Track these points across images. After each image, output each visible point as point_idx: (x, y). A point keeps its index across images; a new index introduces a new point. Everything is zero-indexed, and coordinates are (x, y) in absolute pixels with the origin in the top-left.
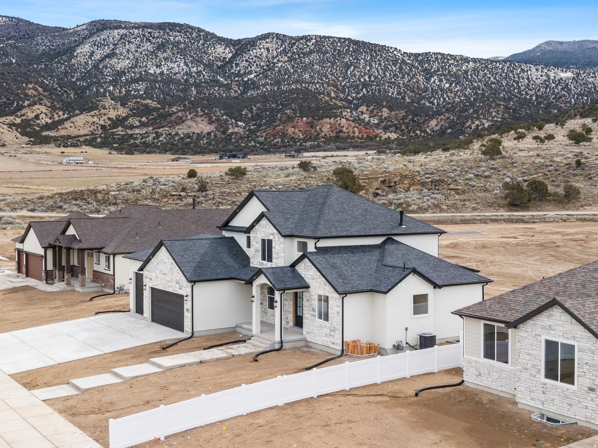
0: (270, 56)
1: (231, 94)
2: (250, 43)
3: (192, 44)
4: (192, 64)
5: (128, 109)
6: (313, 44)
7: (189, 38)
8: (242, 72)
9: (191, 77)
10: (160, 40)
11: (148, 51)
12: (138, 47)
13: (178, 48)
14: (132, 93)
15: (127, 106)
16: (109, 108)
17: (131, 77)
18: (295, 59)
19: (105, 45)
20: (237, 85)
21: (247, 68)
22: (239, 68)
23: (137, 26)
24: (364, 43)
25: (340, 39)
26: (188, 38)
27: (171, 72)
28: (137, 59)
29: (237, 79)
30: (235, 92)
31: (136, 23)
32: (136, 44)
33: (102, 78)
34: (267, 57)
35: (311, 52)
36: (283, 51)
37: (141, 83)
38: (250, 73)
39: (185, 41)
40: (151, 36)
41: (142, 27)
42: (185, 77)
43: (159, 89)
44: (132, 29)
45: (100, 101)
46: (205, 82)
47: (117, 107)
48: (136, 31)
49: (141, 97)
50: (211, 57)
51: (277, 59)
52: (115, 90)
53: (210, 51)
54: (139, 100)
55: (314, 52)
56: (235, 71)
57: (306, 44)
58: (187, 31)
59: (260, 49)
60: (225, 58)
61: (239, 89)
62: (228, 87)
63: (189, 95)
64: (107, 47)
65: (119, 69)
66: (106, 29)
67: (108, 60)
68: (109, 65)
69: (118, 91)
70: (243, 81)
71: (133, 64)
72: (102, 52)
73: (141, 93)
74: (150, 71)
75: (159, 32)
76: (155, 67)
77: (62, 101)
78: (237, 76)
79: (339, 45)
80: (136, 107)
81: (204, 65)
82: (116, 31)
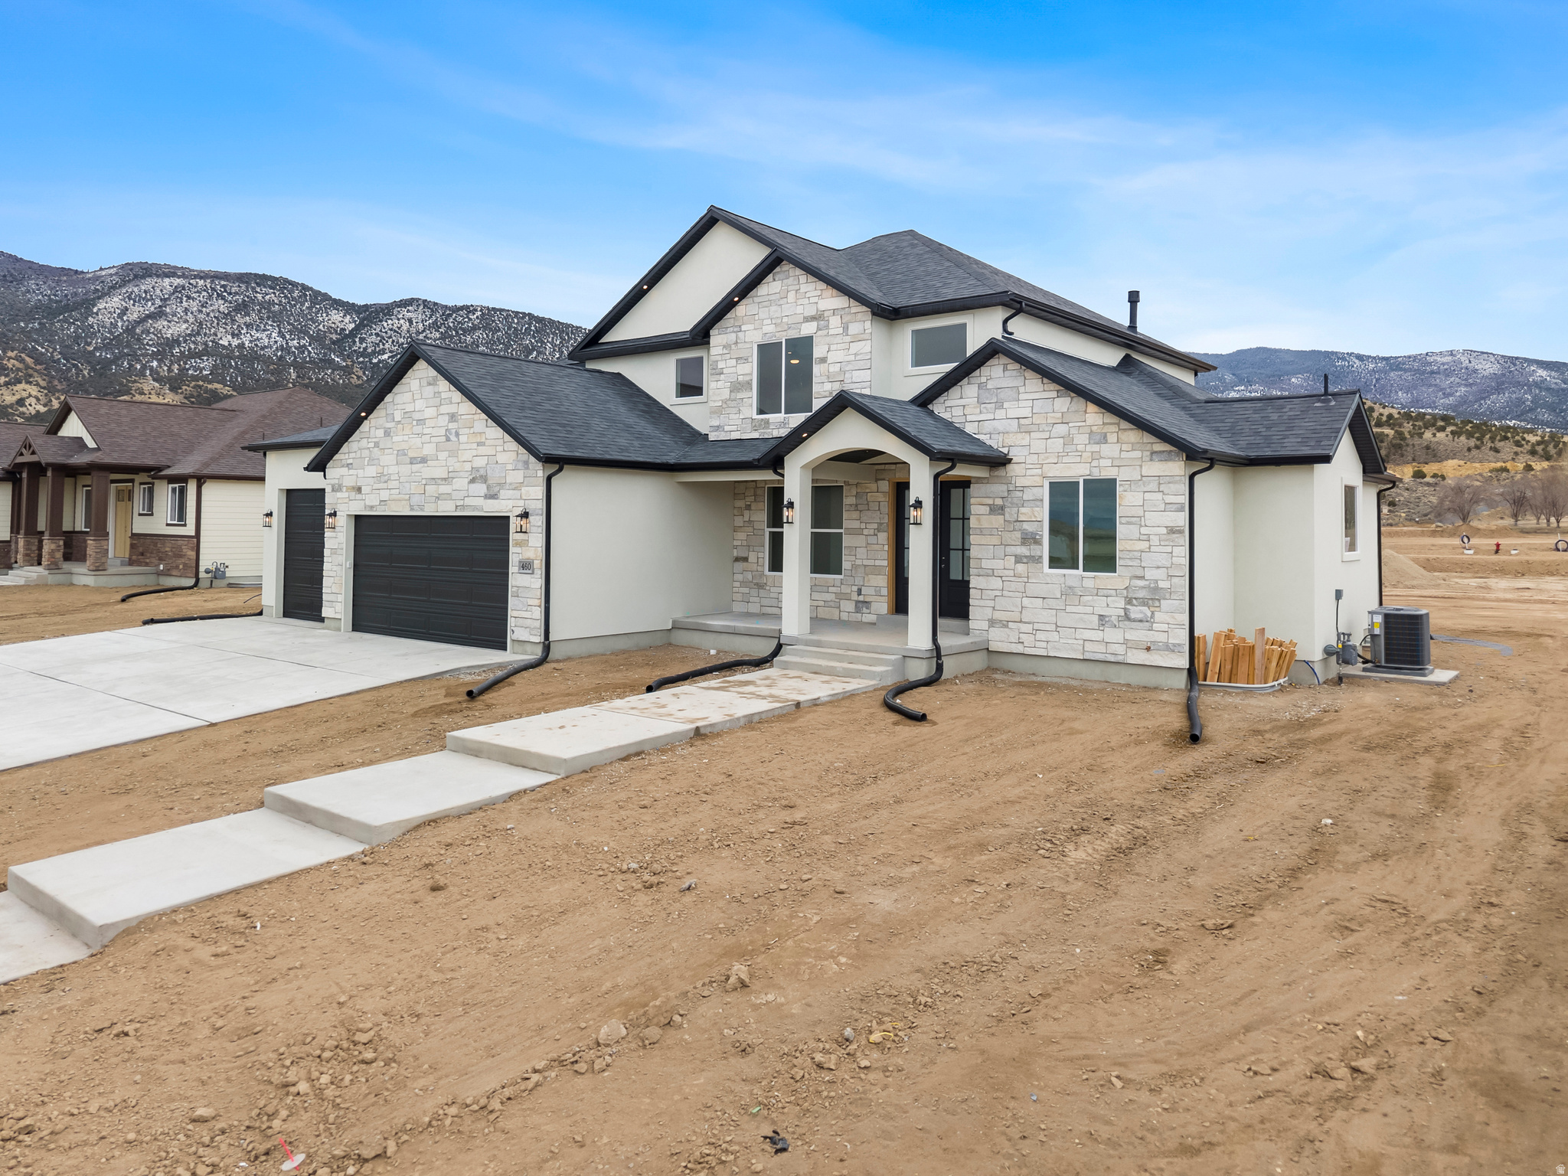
0: (413, 330)
1: (351, 380)
2: (382, 310)
3: (292, 306)
4: (291, 335)
5: (182, 396)
6: (477, 317)
7: (288, 298)
8: (369, 350)
9: (289, 354)
10: (240, 298)
11: (219, 312)
12: (202, 306)
13: (269, 311)
14: (190, 372)
15: (180, 391)
16: (150, 394)
17: (190, 348)
18: (452, 337)
19: (148, 300)
20: (361, 368)
21: (378, 345)
22: (364, 345)
23: (202, 274)
24: (551, 321)
25: (517, 313)
26: (286, 297)
27: (256, 345)
28: (201, 324)
29: (361, 359)
30: (359, 377)
31: (202, 271)
32: (200, 302)
33: (140, 348)
34: (408, 332)
35: (474, 328)
36: (433, 324)
37: (205, 358)
38: (383, 352)
39: (280, 301)
40: (225, 291)
41: (212, 277)
42: (279, 354)
43: (236, 368)
44: (195, 278)
45: (135, 381)
46: (310, 362)
47: (163, 391)
48: (201, 282)
49: (205, 379)
50: (321, 327)
51: (424, 335)
52: (161, 367)
53: (321, 319)
54: (201, 383)
55: (479, 329)
56: (360, 348)
57: (468, 317)
58: (285, 288)
59: (398, 319)
60: (343, 330)
61: (364, 374)
62: (347, 371)
63: (284, 379)
64: (150, 303)
65: (169, 336)
66: (150, 276)
67: (150, 321)
68: (152, 330)
69: (166, 368)
70: (371, 363)
71: (193, 330)
72: (141, 309)
73: (205, 373)
74: (221, 342)
75: (239, 286)
76: (230, 337)
77: (67, 379)
78: (361, 356)
79: (516, 321)
80: (195, 394)
81: (311, 337)
82: (167, 280)
